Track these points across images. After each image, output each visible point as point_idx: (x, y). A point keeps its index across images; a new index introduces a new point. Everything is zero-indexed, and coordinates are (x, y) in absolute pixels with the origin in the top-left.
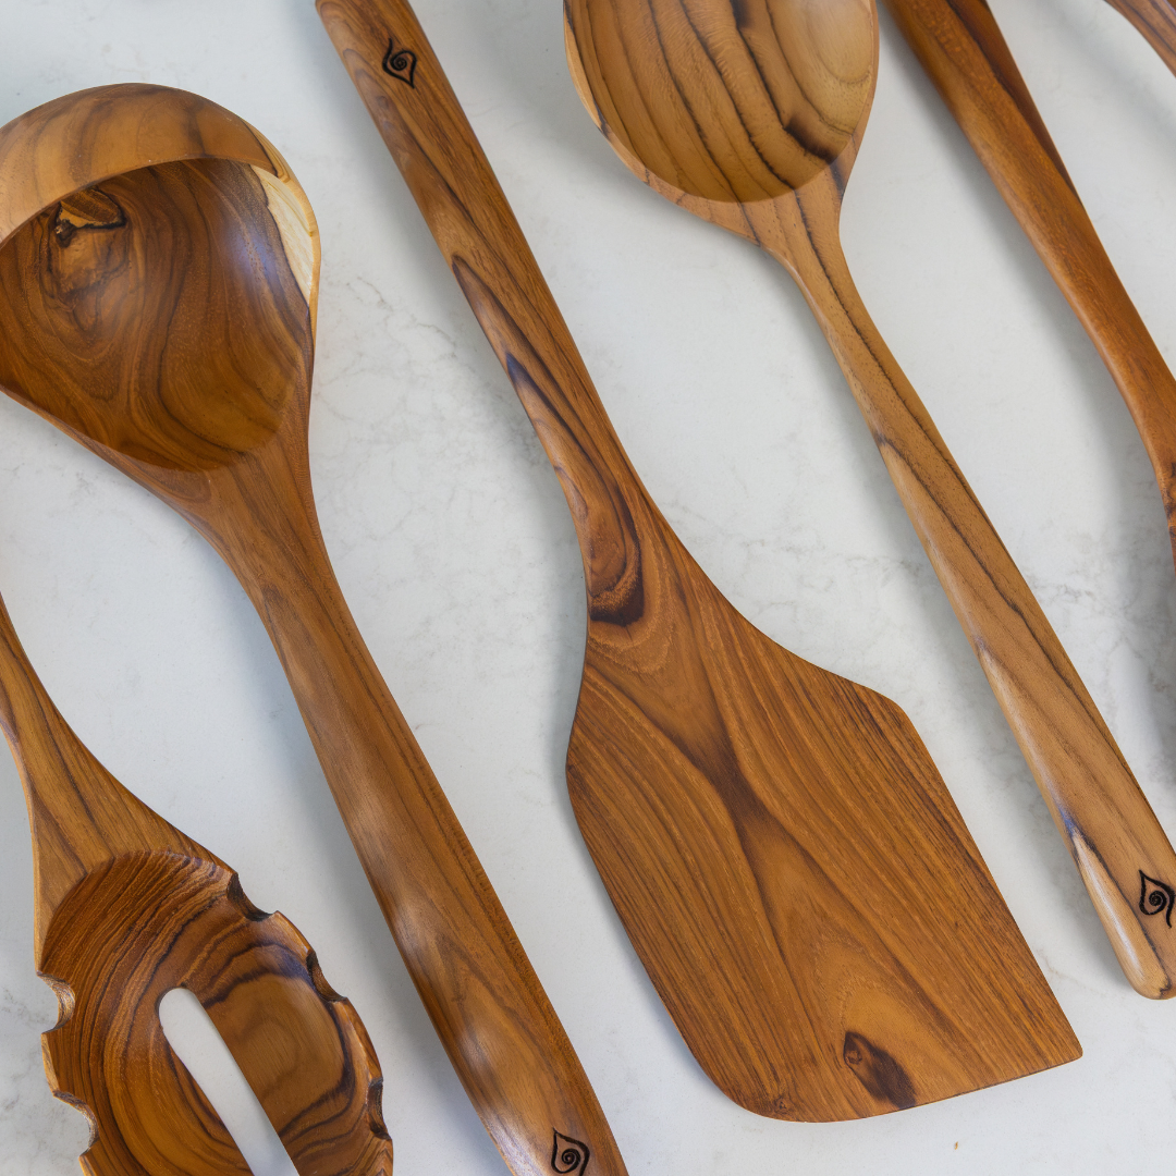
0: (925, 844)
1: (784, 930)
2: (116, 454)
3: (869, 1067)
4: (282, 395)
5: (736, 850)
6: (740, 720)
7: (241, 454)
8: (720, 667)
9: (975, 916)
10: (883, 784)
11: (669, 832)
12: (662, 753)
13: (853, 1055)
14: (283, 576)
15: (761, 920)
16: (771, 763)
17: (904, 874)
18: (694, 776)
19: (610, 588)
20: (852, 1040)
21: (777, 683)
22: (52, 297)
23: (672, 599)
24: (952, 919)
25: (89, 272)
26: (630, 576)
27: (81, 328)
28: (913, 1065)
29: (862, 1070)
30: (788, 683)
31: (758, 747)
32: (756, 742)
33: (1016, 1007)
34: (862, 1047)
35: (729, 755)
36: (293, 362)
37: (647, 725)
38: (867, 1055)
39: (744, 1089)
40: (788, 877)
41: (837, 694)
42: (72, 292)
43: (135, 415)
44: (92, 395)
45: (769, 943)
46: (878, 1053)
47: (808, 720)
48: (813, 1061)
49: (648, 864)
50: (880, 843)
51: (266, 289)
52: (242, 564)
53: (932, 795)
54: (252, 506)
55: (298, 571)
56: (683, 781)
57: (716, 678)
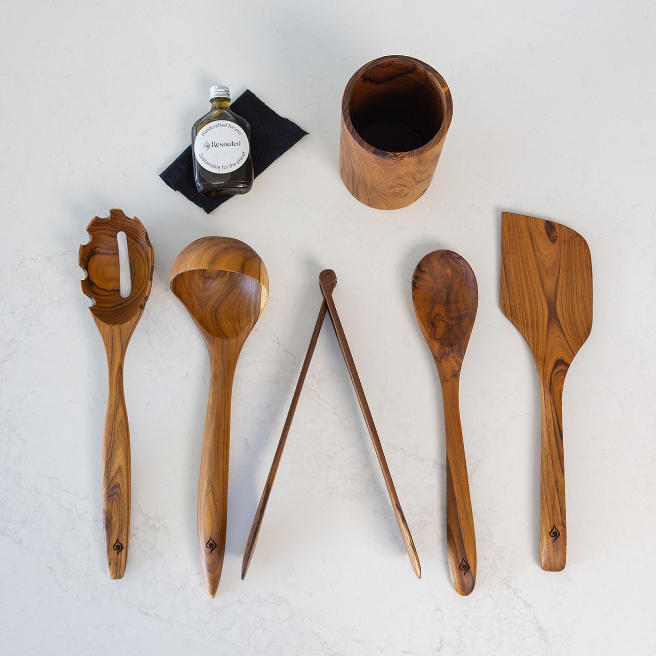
0: (513, 275)
1: (557, 272)
2: (197, 322)
3: (553, 233)
4: (244, 327)
5: (559, 296)
6: (543, 325)
7: (227, 337)
8: (542, 339)
9: (510, 254)
10: (516, 294)
11: (572, 309)
12: (566, 327)
13: (555, 238)
14: (220, 373)
15: (561, 278)
16: (540, 312)
17: (522, 271)
18: (560, 317)
19: (562, 370)
20: (554, 241)
21: (530, 329)
22: (201, 276)
23: (547, 361)
24: (516, 256)
25: (213, 274)
26: (556, 371)
27: (205, 287)
28: (542, 229)
29: (554, 234)
30: (527, 328)
31: (542, 317)
32: (542, 319)
33: (512, 229)
34: (552, 239)
35: (550, 319)
36: (251, 321)
37: (566, 335)
38: (552, 236)
39: (583, 243)
40: (550, 283)
41: (516, 320)
42: (207, 277)
43: (208, 314)
44: (199, 304)
45: (561, 272)
46: (549, 235)
47: (527, 317)
48: (565, 241)
49: (581, 304)
50: (524, 281)
51: (253, 300)
52: (213, 364)
53: (506, 285)
54: (222, 351)
55: (224, 373)
56: (564, 318)
57: (545, 338)
